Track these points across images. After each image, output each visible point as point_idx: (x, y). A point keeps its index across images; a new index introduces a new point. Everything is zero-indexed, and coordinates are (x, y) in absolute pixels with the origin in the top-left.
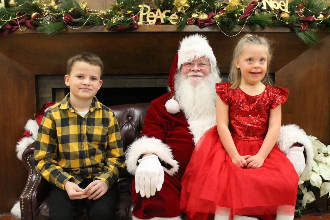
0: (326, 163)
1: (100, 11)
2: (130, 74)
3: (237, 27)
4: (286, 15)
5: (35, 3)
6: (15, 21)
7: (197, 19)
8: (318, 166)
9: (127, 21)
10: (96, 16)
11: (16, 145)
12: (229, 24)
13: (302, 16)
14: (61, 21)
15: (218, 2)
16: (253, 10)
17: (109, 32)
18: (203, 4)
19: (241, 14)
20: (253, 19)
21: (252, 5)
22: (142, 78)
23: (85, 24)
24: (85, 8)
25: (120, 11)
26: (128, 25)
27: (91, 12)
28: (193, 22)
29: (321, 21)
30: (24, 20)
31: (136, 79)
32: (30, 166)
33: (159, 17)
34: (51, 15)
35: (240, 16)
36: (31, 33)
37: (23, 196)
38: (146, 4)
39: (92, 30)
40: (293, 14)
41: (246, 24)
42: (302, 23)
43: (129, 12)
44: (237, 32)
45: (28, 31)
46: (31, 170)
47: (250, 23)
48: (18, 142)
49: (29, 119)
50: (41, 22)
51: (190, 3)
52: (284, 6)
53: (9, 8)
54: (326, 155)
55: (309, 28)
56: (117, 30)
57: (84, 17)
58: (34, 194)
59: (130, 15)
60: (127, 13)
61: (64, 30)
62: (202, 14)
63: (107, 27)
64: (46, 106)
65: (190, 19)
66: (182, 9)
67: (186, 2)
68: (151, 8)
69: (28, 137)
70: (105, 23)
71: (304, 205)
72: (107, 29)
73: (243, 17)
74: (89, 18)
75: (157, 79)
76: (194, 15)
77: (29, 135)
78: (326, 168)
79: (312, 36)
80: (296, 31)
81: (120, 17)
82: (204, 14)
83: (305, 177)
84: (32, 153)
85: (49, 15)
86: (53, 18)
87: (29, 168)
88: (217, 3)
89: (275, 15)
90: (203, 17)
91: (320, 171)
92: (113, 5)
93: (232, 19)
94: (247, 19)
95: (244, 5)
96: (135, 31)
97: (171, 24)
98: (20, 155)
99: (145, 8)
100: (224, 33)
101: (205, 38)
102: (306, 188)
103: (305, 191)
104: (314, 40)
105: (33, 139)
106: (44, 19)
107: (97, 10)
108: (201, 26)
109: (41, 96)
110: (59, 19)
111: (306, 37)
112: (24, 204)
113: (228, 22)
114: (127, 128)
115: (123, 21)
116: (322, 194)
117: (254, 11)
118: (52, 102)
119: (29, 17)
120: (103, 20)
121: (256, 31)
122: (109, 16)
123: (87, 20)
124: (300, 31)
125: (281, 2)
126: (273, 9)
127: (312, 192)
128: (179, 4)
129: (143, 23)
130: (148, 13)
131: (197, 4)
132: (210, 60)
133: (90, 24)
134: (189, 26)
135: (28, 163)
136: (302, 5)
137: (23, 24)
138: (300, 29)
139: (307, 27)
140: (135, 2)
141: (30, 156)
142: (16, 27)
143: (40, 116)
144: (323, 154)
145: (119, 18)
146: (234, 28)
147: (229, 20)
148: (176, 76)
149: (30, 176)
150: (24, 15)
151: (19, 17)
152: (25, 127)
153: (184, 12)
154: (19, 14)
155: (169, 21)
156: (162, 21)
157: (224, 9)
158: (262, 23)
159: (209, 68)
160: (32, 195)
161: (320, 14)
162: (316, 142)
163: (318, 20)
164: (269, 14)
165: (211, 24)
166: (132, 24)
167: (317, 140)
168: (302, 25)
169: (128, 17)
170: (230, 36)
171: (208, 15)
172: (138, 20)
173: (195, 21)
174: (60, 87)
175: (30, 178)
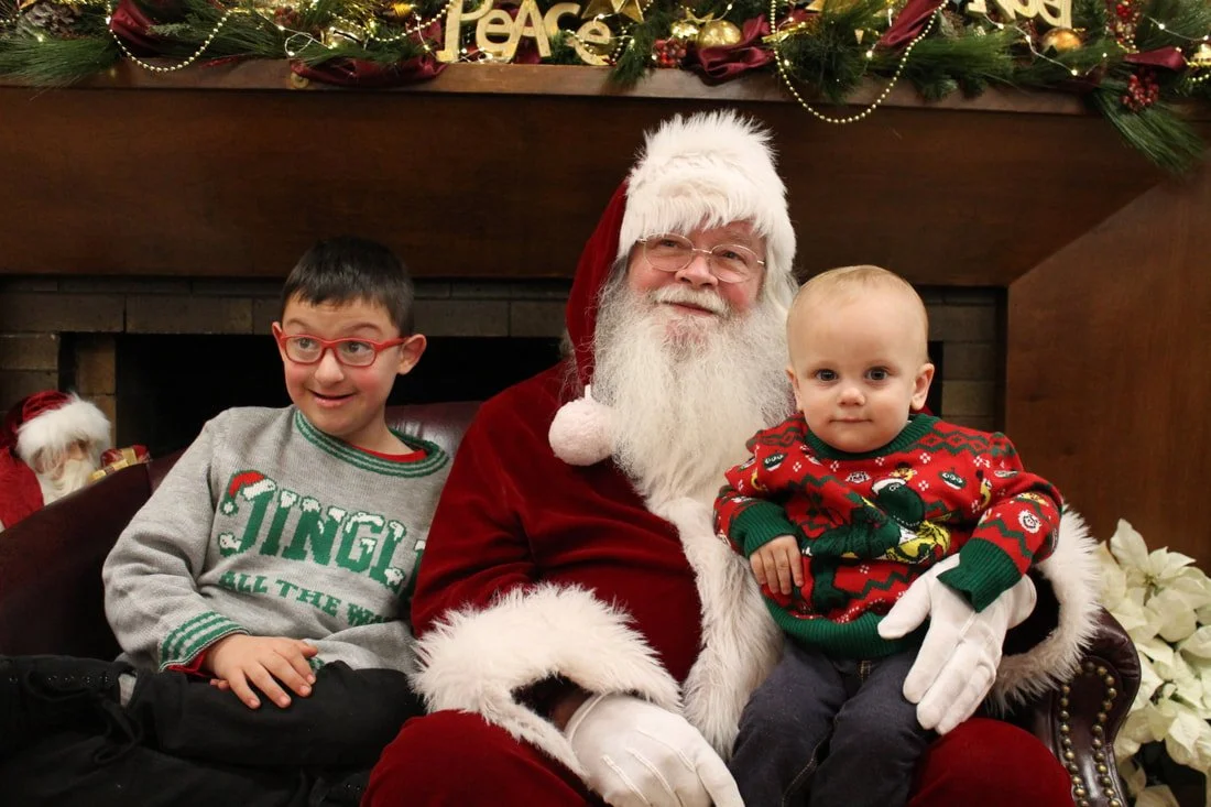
3: (862, 83)
4: (1066, 40)
7: (692, 46)
8: (1198, 677)
9: (391, 44)
10: (257, 19)
12: (836, 66)
13: (1131, 49)
14: (96, 33)
16: (933, 14)
17: (311, 88)
19: (880, 31)
20: (934, 47)
22: (448, 299)
23: (203, 48)
25: (362, 1)
26: (394, 59)
27: (232, 3)
28: (675, 57)
33: (529, 32)
34: (51, 4)
35: (879, 38)
39: (236, 79)
40: (1099, 35)
42: (1134, 77)
44: (863, 106)
47: (918, 64)
50: (6, 35)
52: (1055, 4)
55: (1161, 98)
56: (346, 81)
57: (202, 19)
59: (408, 19)
60: (393, 14)
61: (113, 72)
62: (713, 25)
63: (303, 65)
64: (25, 409)
65: (662, 46)
66: (629, 2)
70: (294, 51)
72: (299, 75)
73: (889, 42)
74: (220, 24)
75: (513, 303)
76: (682, 31)
79: (1175, 132)
80: (1108, 107)
82: (725, 23)
83: (1142, 727)
86: (62, 18)
89: (1022, 37)
90: (721, 34)
91: (1206, 701)
94: (905, 51)
96: (422, 88)
97: (580, 62)
100: (810, 106)
102: (1141, 772)
103: (1140, 784)
106: (22, 22)
108: (712, 74)
110: (90, 25)
111: (1152, 135)
113: (829, 56)
115: (373, 45)
117: (937, 22)
118: (54, 391)
120: (287, 34)
121: (944, 104)
122: (314, 22)
123: (212, 32)
124: (1125, 109)
126: (1013, 16)
127: (1165, 789)
129: (461, 54)
132: (771, 241)
133: (230, 51)
134: (660, 74)
136: (1129, 2)
138: (1125, 102)
139: (1155, 92)
146: (852, 89)
153: (637, 13)
155: (572, 52)
156: (544, 51)
157: (809, 8)
158: (972, 69)
161: (1204, 42)
162: (1189, 578)
163: (1195, 67)
164: (998, 35)
165: (753, 66)
166: (416, 56)
167: (1194, 569)
168: (1134, 85)
169: (396, 27)
170: (836, 121)
171: (741, 30)
172: (439, 41)
173: (687, 52)
174: (91, 331)
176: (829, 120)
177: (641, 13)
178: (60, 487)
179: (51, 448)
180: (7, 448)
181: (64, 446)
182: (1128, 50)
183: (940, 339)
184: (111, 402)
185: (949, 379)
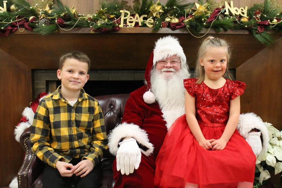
0: (280, 146)
1: (87, 15)
2: (112, 69)
3: (203, 29)
4: (245, 19)
5: (33, 8)
6: (15, 24)
7: (169, 23)
8: (273, 148)
9: (110, 24)
10: (84, 19)
11: (14, 129)
12: (197, 27)
13: (260, 21)
14: (54, 24)
15: (188, 8)
17: (95, 33)
18: (175, 10)
19: (207, 19)
20: (218, 22)
21: (216, 11)
22: (122, 73)
23: (74, 26)
24: (75, 12)
25: (105, 16)
26: (111, 27)
27: (79, 16)
28: (166, 25)
29: (275, 25)
30: (23, 22)
31: (117, 73)
32: (27, 147)
33: (137, 21)
34: (46, 18)
35: (206, 20)
36: (29, 33)
37: (20, 173)
38: (126, 10)
39: (80, 31)
40: (252, 19)
41: (211, 27)
42: (259, 27)
43: (112, 16)
44: (203, 34)
45: (26, 32)
46: (28, 150)
47: (214, 26)
48: (16, 127)
50: (37, 24)
51: (163, 9)
52: (243, 11)
53: (10, 12)
54: (279, 139)
55: (265, 30)
56: (102, 32)
57: (74, 20)
58: (30, 171)
59: (113, 19)
60: (110, 18)
61: (57, 31)
62: (174, 18)
63: (93, 29)
64: (40, 96)
65: (163, 23)
66: (157, 14)
67: (161, 8)
68: (130, 13)
69: (25, 122)
70: (92, 26)
71: (261, 181)
72: (93, 31)
73: (209, 21)
74: (77, 21)
75: (135, 74)
76: (167, 20)
77: (25, 120)
78: (280, 150)
79: (268, 38)
80: (254, 34)
81: (105, 20)
82: (176, 18)
83: (261, 158)
84: (28, 136)
85: (44, 18)
86: (48, 21)
87: (26, 149)
88: (186, 9)
89: (236, 19)
90: (175, 21)
91: (274, 153)
92: (99, 10)
93: (199, 23)
94: (212, 23)
95: (210, 11)
96: (116, 32)
97: (147, 27)
98: (18, 138)
99: (125, 13)
100: (193, 34)
101: (176, 39)
102: (262, 167)
103: (262, 170)
104: (270, 41)
105: (29, 124)
106: (40, 22)
107: (85, 15)
108: (173, 28)
109: (36, 87)
110: (52, 22)
111: (263, 38)
112: (21, 180)
113: (196, 25)
114: (109, 115)
115: (107, 24)
116: (277, 172)
117: (218, 16)
119: (27, 20)
120: (90, 23)
121: (220, 33)
122: (95, 20)
123: (76, 23)
124: (257, 33)
125: (241, 8)
126: (234, 15)
127: (267, 171)
128: (155, 10)
129: (124, 25)
130: (128, 17)
131: (170, 10)
132: (181, 58)
133: (79, 26)
134: (163, 29)
135: (25, 144)
136: (259, 11)
137: (22, 26)
138: (257, 32)
139: (263, 29)
140: (117, 8)
141: (27, 138)
142: (16, 28)
143: (35, 104)
144: (277, 138)
145: (103, 21)
146: (201, 31)
147: (197, 23)
148: (152, 72)
149: (27, 156)
150: (23, 18)
151: (18, 20)
152: (23, 114)
153: (158, 16)
154: (19, 18)
155: (146, 25)
156: (140, 24)
157: (192, 14)
158: (225, 26)
159: (179, 65)
160: (28, 172)
161: (274, 18)
162: (271, 128)
163: (272, 24)
164: (231, 19)
165: (181, 27)
166: (115, 27)
167: (272, 126)
168: (259, 28)
169: (111, 20)
170: (198, 37)
171: (179, 20)
172: (120, 23)
173: (168, 24)
174: (52, 80)
175: (27, 157)
177: (159, 16)
182: (258, 21)
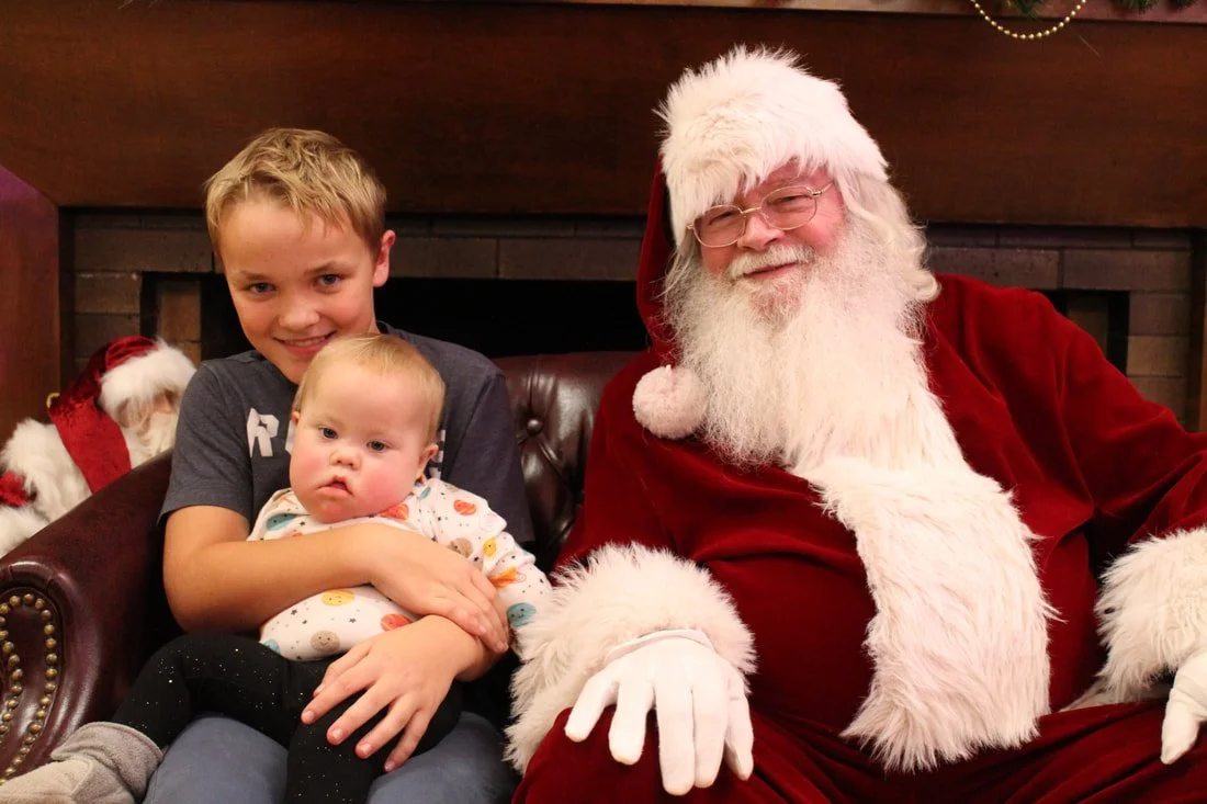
2: (516, 217)
22: (573, 237)
31: (545, 237)
32: (13, 652)
44: (1054, 20)
49: (20, 417)
64: (108, 356)
69: (15, 506)
77: (17, 494)
84: (23, 585)
87: (6, 663)
100: (993, 19)
105: (41, 515)
109: (84, 307)
118: (138, 337)
121: (1148, 16)
141: (15, 599)
143: (78, 406)
149: (8, 707)
170: (1024, 36)
174: (177, 270)
175: (8, 715)
176: (1015, 35)
178: (146, 443)
179: (137, 399)
180: (92, 398)
181: (151, 396)
183: (1127, 288)
184: (196, 349)
185: (1136, 334)
